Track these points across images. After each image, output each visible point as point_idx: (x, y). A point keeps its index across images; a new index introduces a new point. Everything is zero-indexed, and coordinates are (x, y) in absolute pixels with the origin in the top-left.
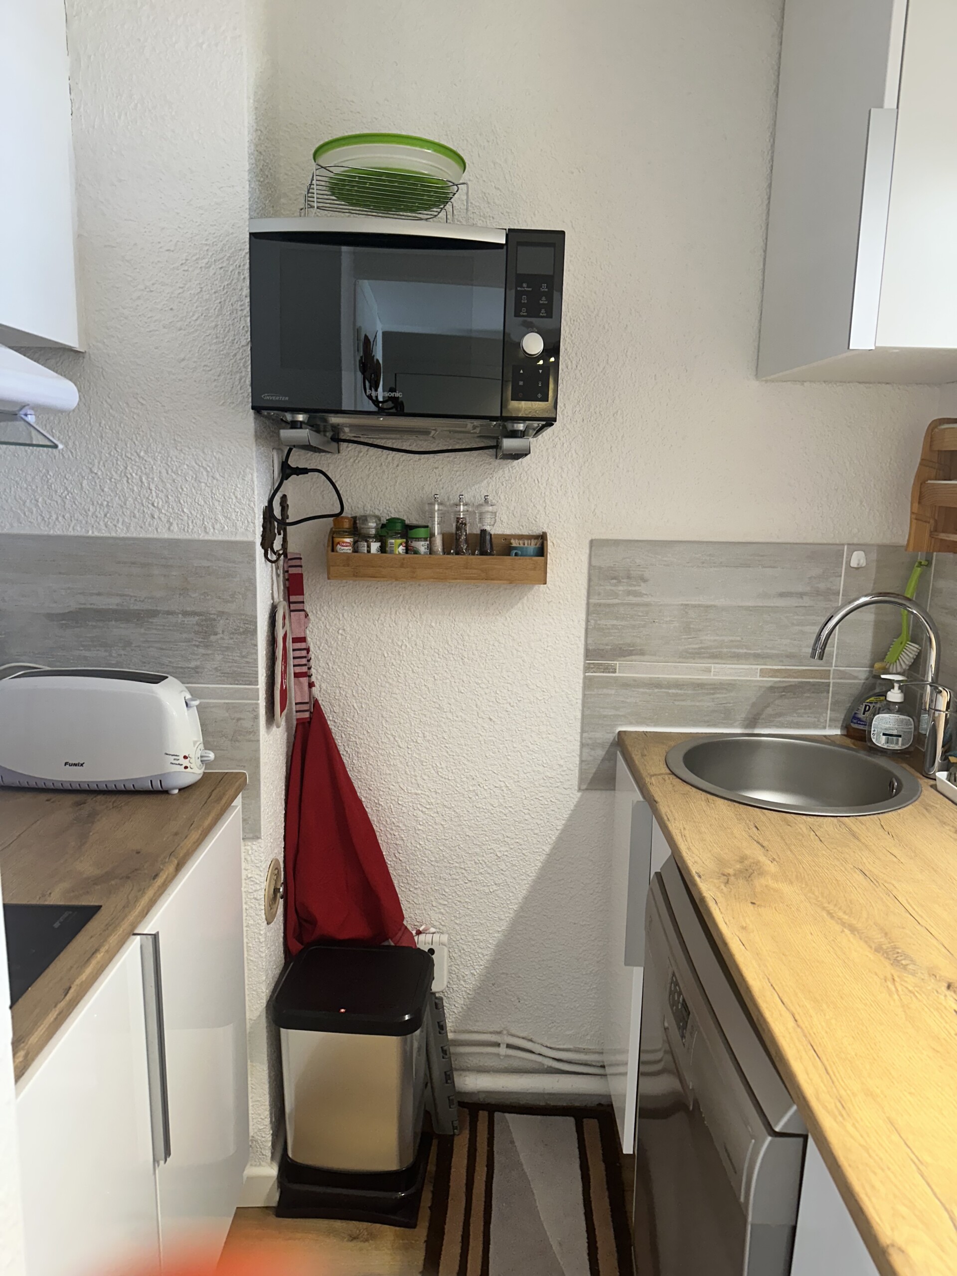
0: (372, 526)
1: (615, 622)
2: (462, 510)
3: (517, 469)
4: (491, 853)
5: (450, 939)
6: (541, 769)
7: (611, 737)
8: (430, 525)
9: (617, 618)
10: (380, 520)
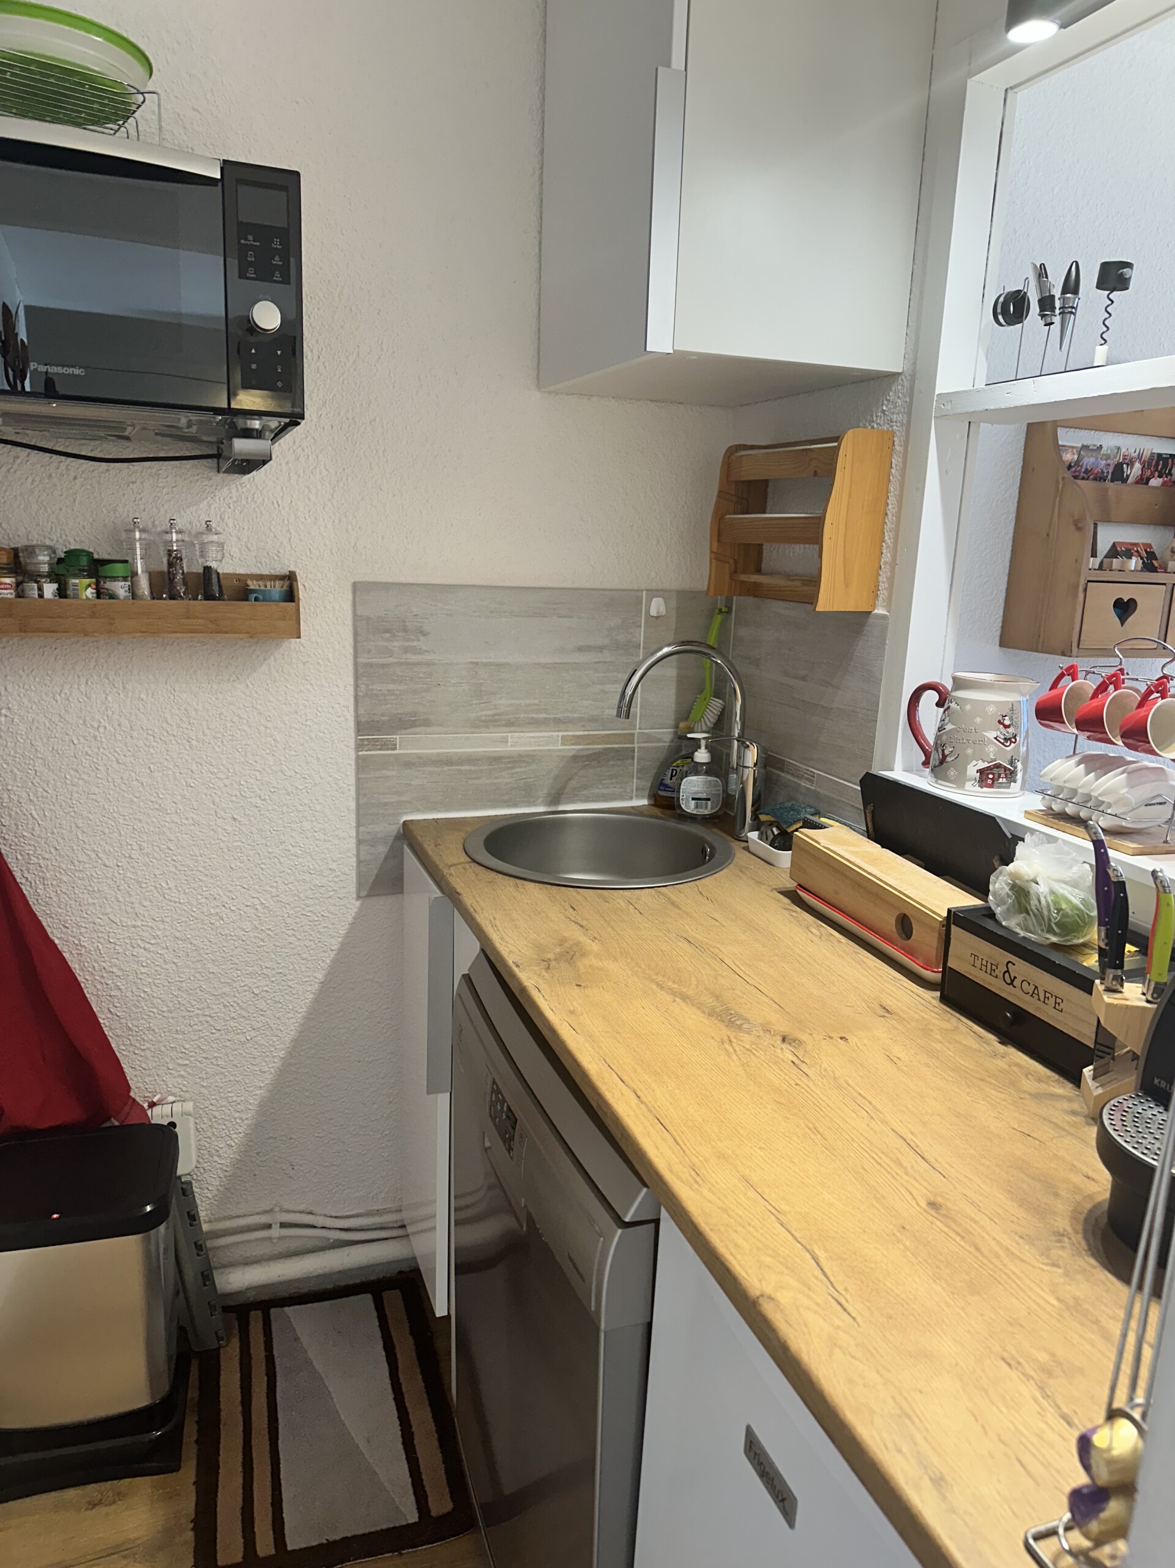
0: (43, 561)
1: (391, 687)
2: (174, 539)
3: (248, 486)
4: (245, 991)
5: (195, 1107)
6: (307, 877)
7: (394, 829)
8: (130, 561)
9: (394, 682)
10: (54, 552)
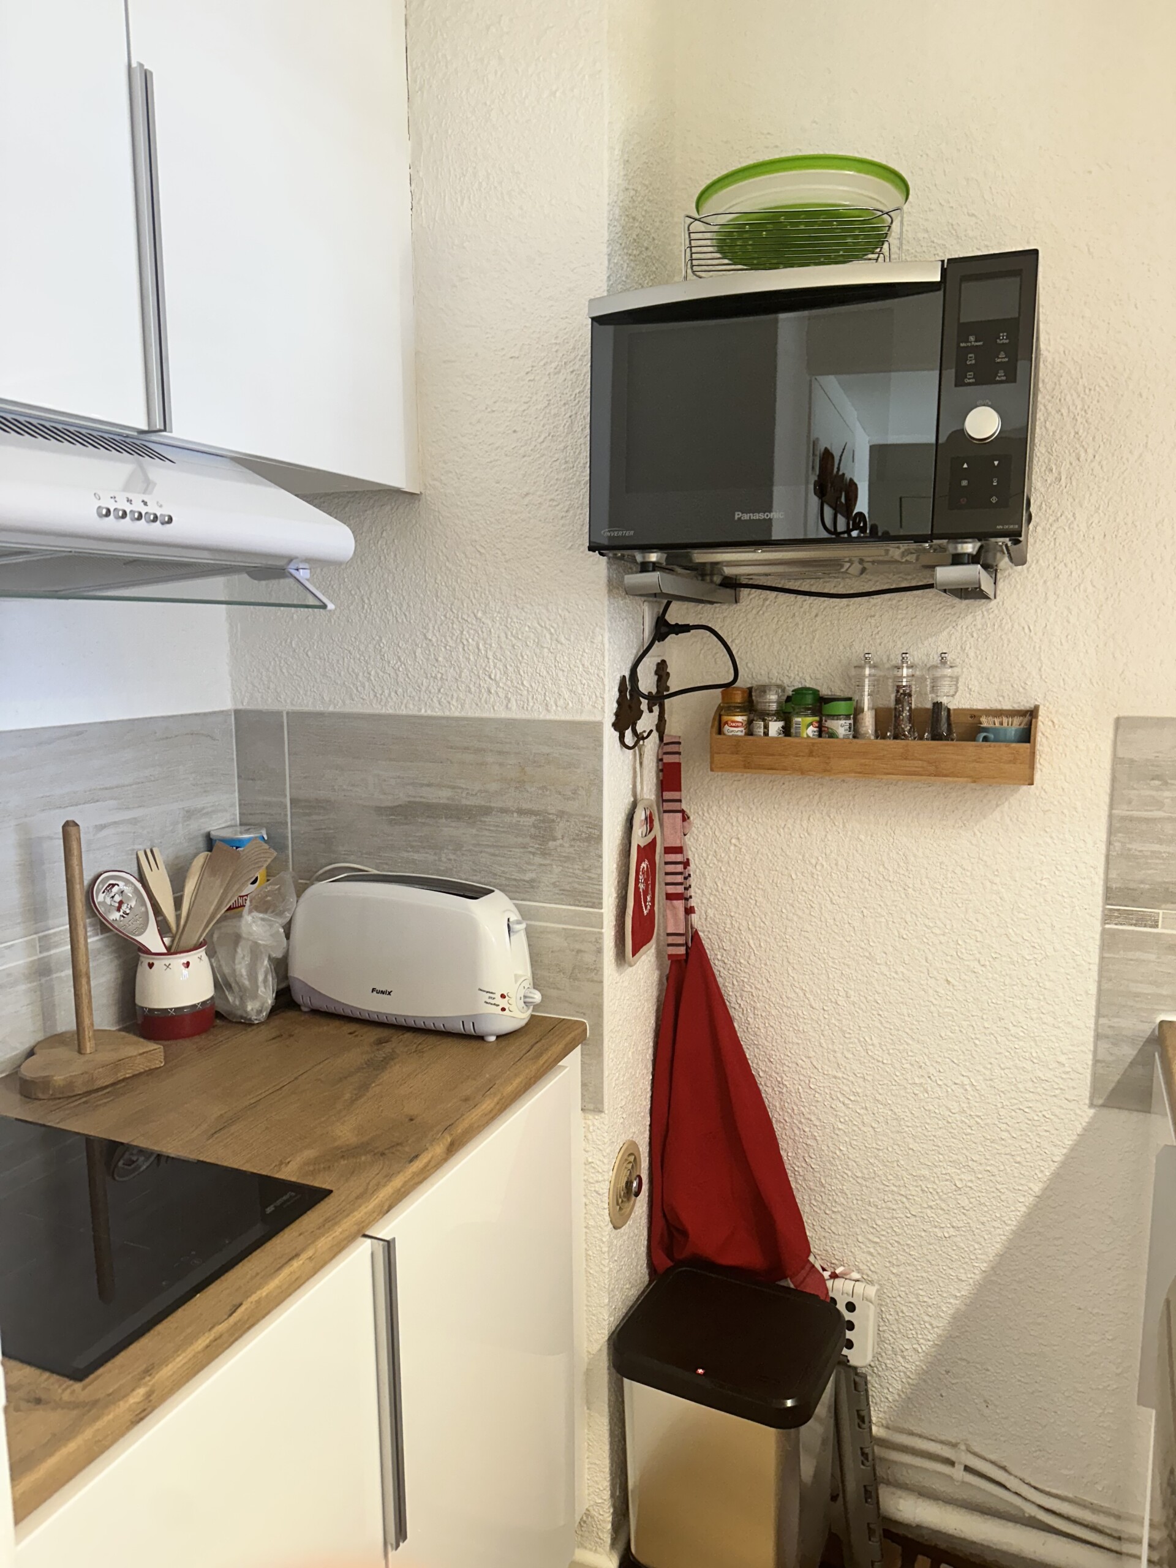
0: (772, 700)
1: (1156, 847)
2: (905, 675)
3: (996, 612)
4: (947, 1180)
5: (880, 1295)
6: (1028, 1065)
7: (1147, 1029)
8: (856, 698)
9: (1160, 842)
10: (784, 690)
